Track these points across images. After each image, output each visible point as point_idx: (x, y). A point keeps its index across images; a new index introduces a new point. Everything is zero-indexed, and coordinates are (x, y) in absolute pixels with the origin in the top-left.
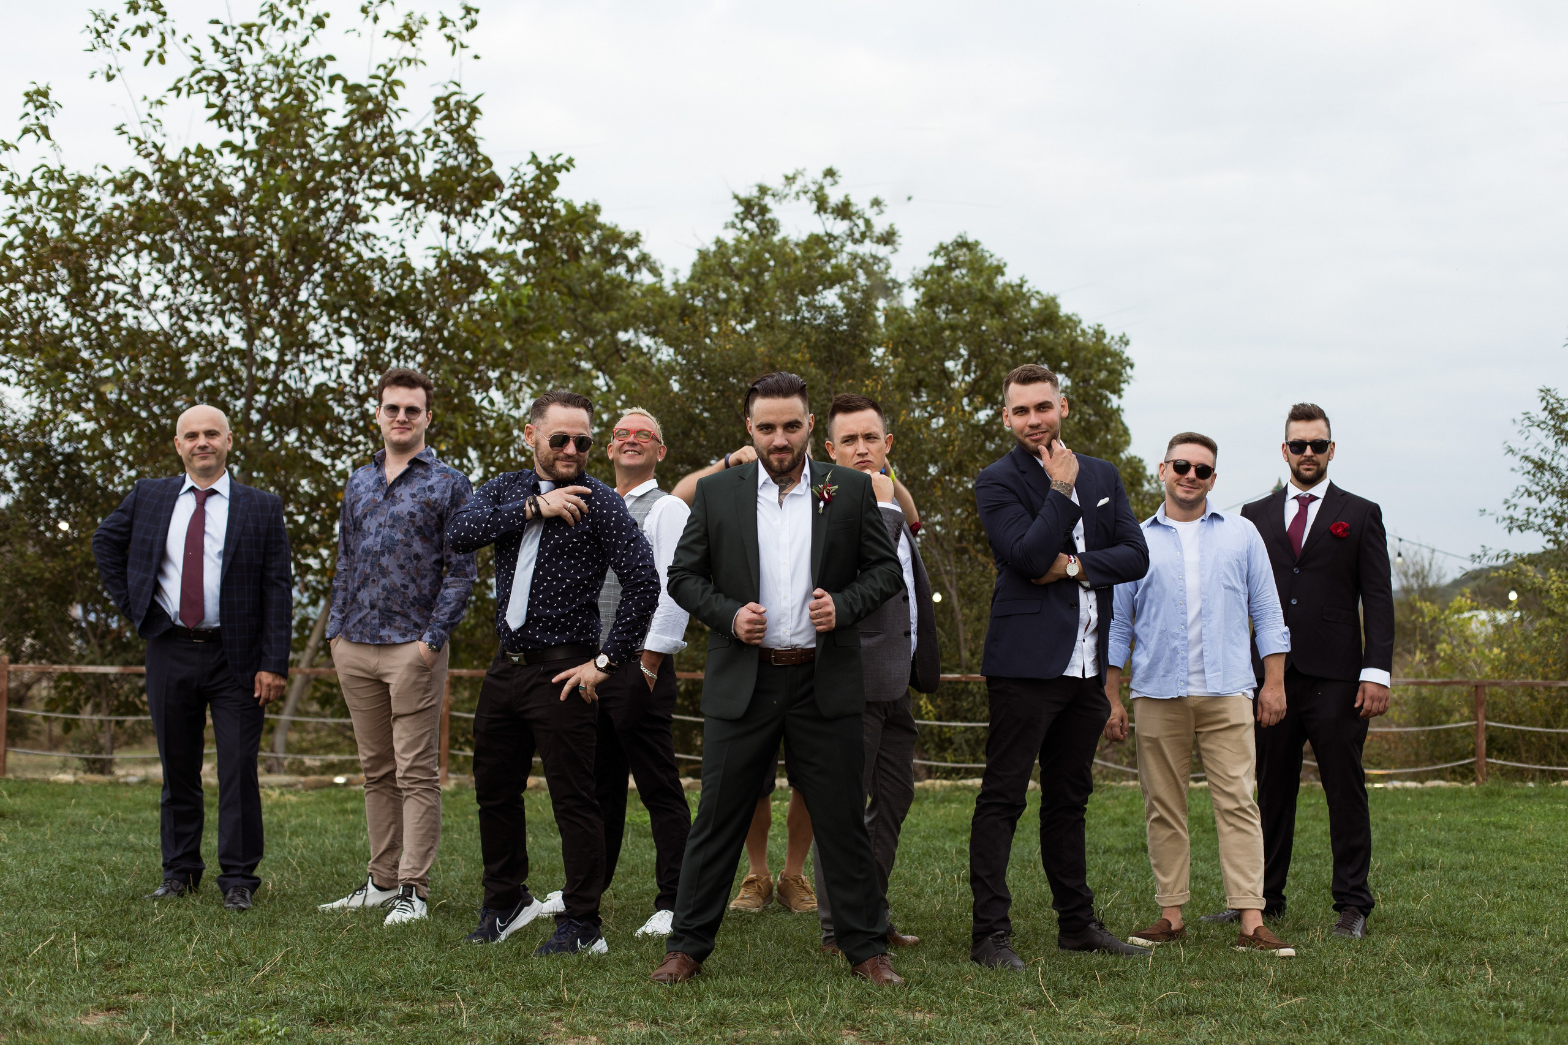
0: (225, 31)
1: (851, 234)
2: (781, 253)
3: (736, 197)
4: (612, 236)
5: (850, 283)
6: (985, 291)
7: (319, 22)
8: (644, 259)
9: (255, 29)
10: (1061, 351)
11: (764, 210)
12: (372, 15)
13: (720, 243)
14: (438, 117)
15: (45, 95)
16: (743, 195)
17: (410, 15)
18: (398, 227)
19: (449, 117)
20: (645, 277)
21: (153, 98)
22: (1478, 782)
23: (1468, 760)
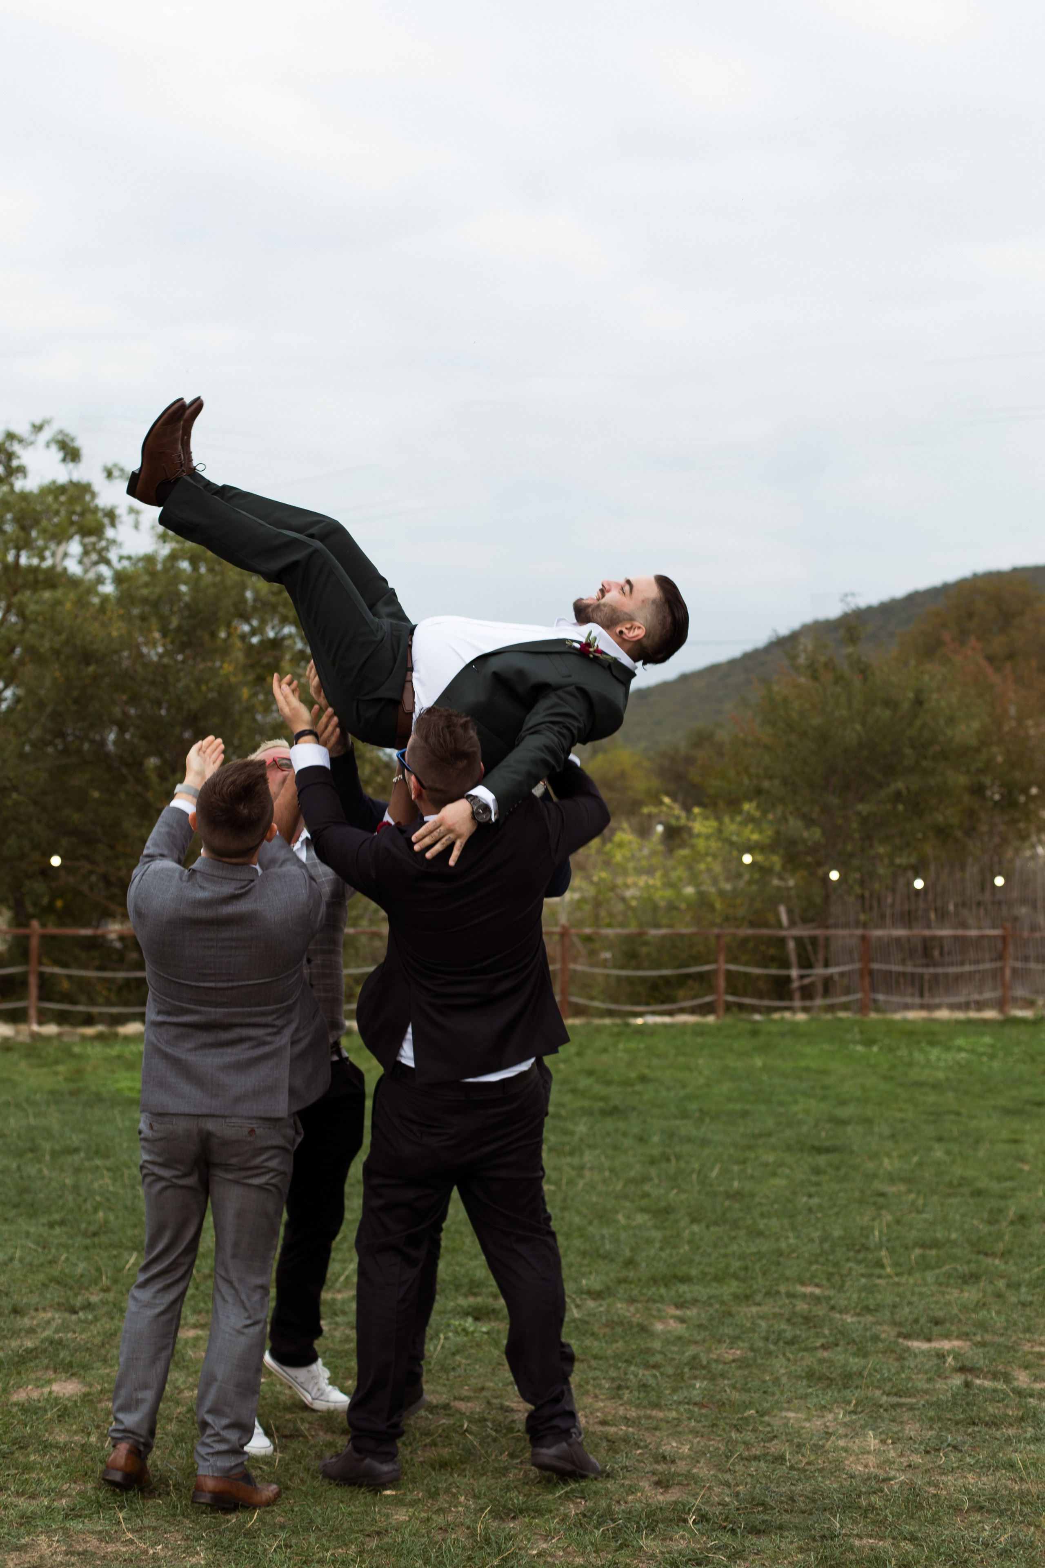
22: (718, 1017)
23: (708, 999)
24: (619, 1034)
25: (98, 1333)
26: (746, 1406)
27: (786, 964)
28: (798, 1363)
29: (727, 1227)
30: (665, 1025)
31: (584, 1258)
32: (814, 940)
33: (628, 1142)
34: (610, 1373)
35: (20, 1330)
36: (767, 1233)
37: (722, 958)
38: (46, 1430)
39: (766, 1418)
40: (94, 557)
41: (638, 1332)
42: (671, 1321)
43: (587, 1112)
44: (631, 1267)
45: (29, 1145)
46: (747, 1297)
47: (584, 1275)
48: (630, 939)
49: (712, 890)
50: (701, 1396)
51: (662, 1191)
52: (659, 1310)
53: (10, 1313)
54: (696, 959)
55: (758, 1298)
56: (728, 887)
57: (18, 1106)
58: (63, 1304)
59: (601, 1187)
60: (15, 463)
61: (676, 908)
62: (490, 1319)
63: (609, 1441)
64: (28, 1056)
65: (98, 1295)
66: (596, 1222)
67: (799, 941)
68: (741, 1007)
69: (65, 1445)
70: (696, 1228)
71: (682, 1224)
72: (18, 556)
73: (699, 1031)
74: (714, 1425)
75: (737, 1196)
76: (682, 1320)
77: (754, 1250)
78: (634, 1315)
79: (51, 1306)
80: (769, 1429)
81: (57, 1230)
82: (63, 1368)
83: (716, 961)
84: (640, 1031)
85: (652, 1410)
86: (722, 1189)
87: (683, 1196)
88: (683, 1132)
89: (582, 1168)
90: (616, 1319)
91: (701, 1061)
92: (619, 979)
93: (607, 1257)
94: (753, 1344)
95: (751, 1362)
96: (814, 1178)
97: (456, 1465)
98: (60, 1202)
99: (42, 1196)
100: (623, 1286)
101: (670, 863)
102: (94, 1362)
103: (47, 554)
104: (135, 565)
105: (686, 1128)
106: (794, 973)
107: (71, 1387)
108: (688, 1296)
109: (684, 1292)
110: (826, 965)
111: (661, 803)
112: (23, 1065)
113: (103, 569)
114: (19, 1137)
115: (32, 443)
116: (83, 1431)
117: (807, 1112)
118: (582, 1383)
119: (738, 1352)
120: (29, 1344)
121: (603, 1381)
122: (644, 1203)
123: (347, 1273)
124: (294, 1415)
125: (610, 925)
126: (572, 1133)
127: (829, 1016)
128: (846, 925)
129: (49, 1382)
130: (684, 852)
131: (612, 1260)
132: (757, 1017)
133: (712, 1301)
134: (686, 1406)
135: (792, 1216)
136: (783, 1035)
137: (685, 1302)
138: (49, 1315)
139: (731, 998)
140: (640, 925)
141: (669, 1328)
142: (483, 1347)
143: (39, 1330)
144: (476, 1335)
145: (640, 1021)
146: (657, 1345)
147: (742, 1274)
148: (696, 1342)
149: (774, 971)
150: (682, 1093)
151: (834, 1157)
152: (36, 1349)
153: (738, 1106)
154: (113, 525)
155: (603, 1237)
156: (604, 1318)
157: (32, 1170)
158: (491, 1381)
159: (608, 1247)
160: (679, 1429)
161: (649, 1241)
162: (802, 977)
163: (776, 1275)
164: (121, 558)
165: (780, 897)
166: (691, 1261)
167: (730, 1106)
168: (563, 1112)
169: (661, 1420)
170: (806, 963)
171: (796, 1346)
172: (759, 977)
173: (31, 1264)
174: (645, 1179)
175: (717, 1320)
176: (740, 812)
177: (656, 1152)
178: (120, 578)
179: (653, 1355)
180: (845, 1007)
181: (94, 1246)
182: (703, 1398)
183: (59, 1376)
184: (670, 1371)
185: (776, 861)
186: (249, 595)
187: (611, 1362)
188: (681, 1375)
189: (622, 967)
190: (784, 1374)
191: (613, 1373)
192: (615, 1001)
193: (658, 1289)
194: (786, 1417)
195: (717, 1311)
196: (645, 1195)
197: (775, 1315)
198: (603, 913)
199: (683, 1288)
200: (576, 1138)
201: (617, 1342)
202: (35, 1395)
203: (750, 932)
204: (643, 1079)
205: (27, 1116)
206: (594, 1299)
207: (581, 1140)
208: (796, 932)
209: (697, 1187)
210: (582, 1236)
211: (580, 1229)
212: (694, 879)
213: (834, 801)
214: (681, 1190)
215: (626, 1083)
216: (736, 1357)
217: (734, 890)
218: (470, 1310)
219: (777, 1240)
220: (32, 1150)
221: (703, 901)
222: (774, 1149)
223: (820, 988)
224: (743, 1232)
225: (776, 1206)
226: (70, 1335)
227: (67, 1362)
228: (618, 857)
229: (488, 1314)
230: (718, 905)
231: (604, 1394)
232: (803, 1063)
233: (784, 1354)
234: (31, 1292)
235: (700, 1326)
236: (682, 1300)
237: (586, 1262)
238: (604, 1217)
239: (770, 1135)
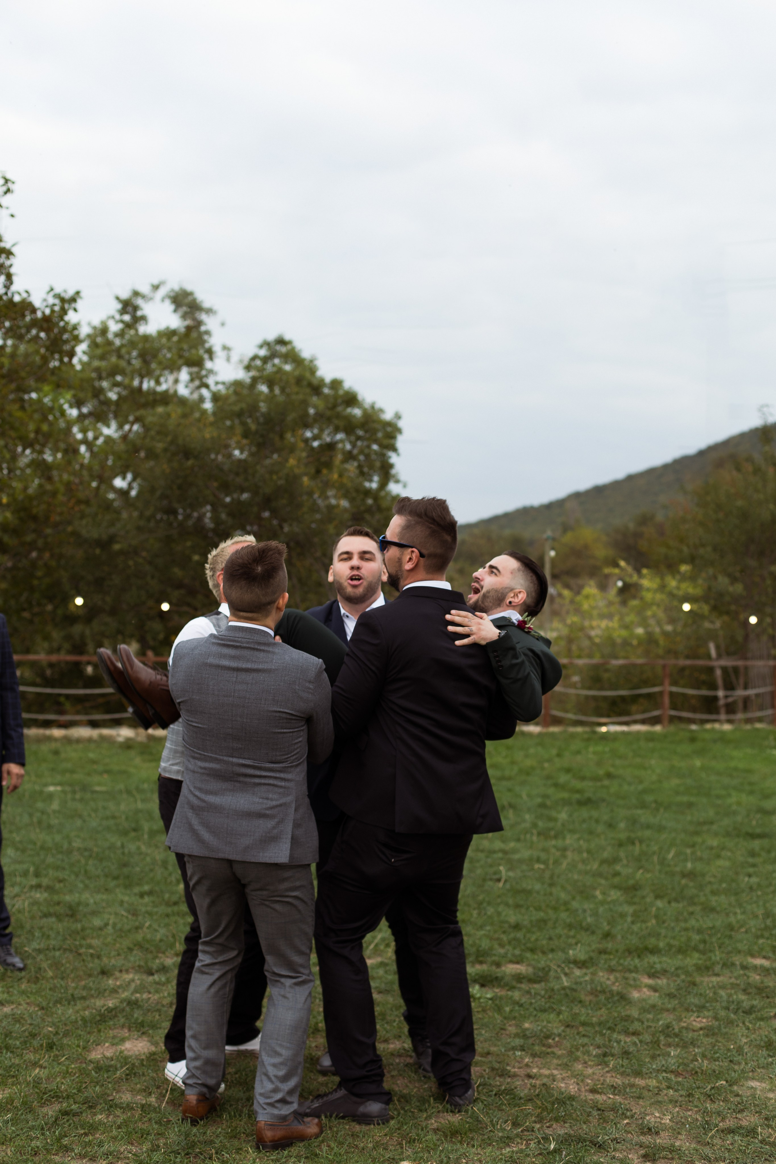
3: (117, 298)
11: (136, 308)
16: (122, 296)
22: (664, 727)
23: (656, 713)
24: (588, 740)
25: (169, 994)
26: (717, 1075)
27: (713, 687)
28: (757, 1032)
29: (685, 903)
30: (623, 733)
31: (570, 930)
32: (736, 669)
33: (600, 828)
34: (597, 1039)
35: (105, 990)
36: (718, 909)
37: (667, 682)
38: (114, 1089)
39: (735, 1088)
40: (197, 383)
41: (618, 1000)
42: (645, 990)
43: (566, 802)
44: (609, 939)
45: (133, 825)
46: (707, 968)
47: (570, 946)
48: (596, 667)
49: (657, 630)
50: (677, 1064)
51: (630, 870)
52: (635, 979)
53: (98, 974)
54: (646, 683)
55: (717, 969)
56: (669, 628)
57: (129, 792)
58: (142, 967)
59: (580, 866)
60: (139, 313)
61: (630, 645)
62: (494, 986)
63: (599, 1110)
64: (142, 753)
65: (172, 958)
66: (578, 898)
67: (724, 669)
68: (680, 719)
69: (128, 1105)
70: (659, 903)
71: (648, 900)
72: (141, 383)
73: (650, 737)
74: (689, 1095)
75: (691, 875)
76: (655, 989)
77: (710, 925)
78: (614, 983)
79: (133, 968)
80: (738, 1099)
81: (146, 899)
82: (136, 1027)
83: (661, 684)
84: (605, 737)
85: (635, 1078)
86: (678, 869)
87: (649, 876)
88: (643, 820)
89: (564, 849)
90: (599, 988)
91: (653, 762)
92: (587, 697)
93: (589, 930)
94: (717, 1014)
95: (716, 1031)
96: (751, 860)
97: (465, 1134)
98: (151, 875)
99: (138, 869)
100: (604, 956)
101: (624, 610)
102: (162, 1022)
103: (162, 379)
104: (227, 389)
105: (644, 816)
106: (721, 693)
107: (141, 1045)
108: (658, 966)
109: (654, 963)
110: (746, 687)
111: (617, 565)
112: (138, 760)
113: (204, 392)
114: (127, 818)
115: (151, 299)
116: (145, 1091)
117: (739, 803)
118: (573, 1050)
119: (704, 1020)
120: (111, 1004)
121: (591, 1048)
122: (616, 880)
123: (376, 941)
124: (325, 1078)
125: (579, 657)
126: (555, 820)
127: (748, 727)
128: (761, 657)
129: (123, 1040)
130: (634, 603)
131: (593, 933)
132: (694, 727)
133: (680, 972)
134: (664, 1074)
135: (736, 894)
136: (715, 741)
137: (657, 972)
138: (131, 976)
139: (673, 713)
140: (603, 656)
141: (644, 996)
142: (488, 1012)
143: (120, 991)
144: (482, 1000)
145: (604, 729)
146: (635, 1013)
147: (701, 946)
148: (668, 1010)
149: (705, 692)
150: (640, 787)
151: (765, 842)
152: (116, 1008)
153: (685, 799)
154: (211, 358)
155: (584, 911)
156: (589, 987)
157: (132, 847)
158: (495, 1046)
159: (589, 920)
160: (660, 1099)
161: (623, 916)
162: (726, 697)
163: (730, 948)
164: (217, 383)
165: (712, 635)
166: (659, 934)
167: (679, 799)
168: (548, 803)
169: (643, 1088)
170: (729, 686)
171: (754, 1016)
172: (693, 696)
173: (121, 930)
174: (615, 860)
175: (684, 990)
176: (679, 572)
177: (623, 836)
178: (216, 398)
179: (632, 1022)
180: (760, 720)
181: (174, 914)
182: (678, 1067)
183: (132, 1034)
184: (647, 1038)
185: (706, 609)
186: (312, 411)
187: (597, 1029)
188: (657, 1043)
189: (590, 688)
190: (746, 1043)
191: (599, 1040)
192: (585, 714)
193: (632, 960)
194: (752, 1088)
195: (683, 981)
196: (617, 874)
197: (733, 986)
198: (574, 647)
199: (653, 959)
200: (559, 824)
201: (601, 1009)
202: (109, 1054)
203: (688, 662)
204: (609, 776)
205: (136, 801)
206: (579, 968)
207: (563, 825)
208: (723, 662)
209: (658, 867)
210: (567, 910)
211: (566, 903)
212: (644, 622)
213: (753, 563)
214: (648, 871)
215: (596, 779)
216: (703, 1025)
217: (674, 631)
218: (477, 977)
219: (727, 915)
220: (135, 830)
221: (650, 640)
222: (716, 834)
223: (740, 705)
224: (698, 909)
225: (724, 885)
226: (145, 996)
227: (139, 1021)
228: (586, 606)
229: (491, 981)
230: (662, 642)
231: (592, 1061)
232: (733, 764)
233: (744, 1023)
234: (119, 955)
235: (671, 996)
236: (653, 970)
237: (572, 933)
238: (585, 893)
239: (712, 823)
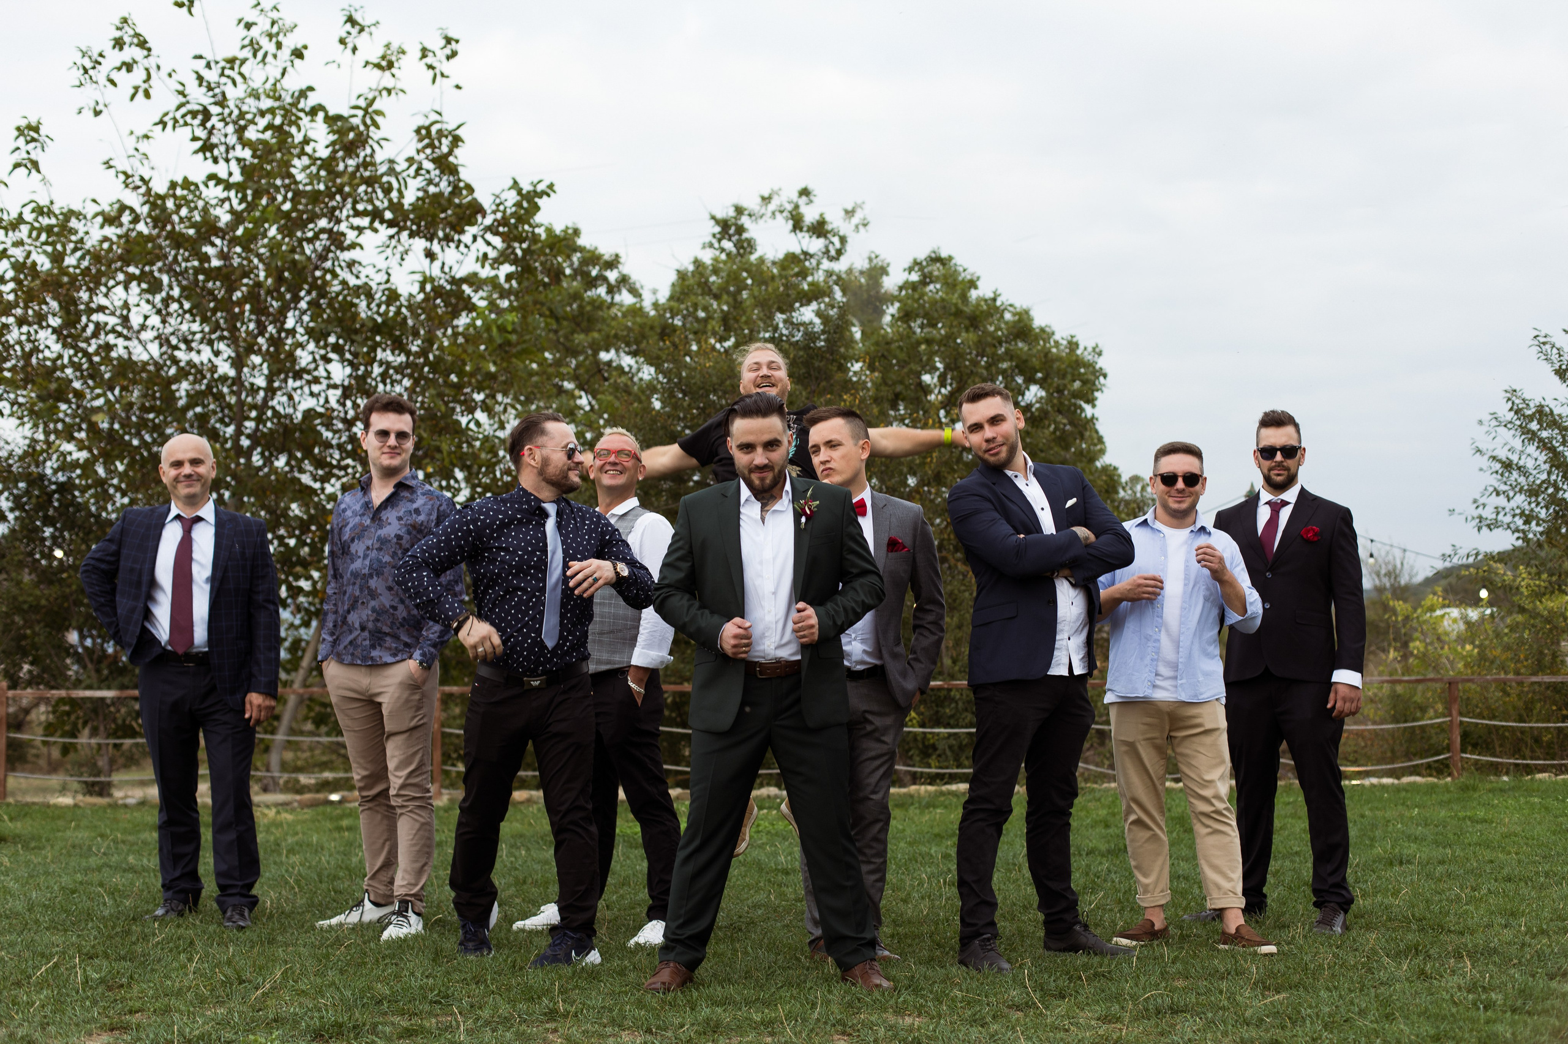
0: (208, 66)
1: (827, 252)
2: (758, 272)
3: (713, 218)
4: (592, 258)
5: (827, 300)
6: (960, 305)
7: (298, 54)
8: (624, 280)
9: (238, 62)
10: (1035, 362)
11: (740, 230)
12: (350, 46)
13: (697, 263)
14: (420, 146)
15: (36, 129)
16: (720, 215)
17: (388, 46)
18: (384, 255)
19: (431, 145)
20: (625, 298)
21: (140, 132)
